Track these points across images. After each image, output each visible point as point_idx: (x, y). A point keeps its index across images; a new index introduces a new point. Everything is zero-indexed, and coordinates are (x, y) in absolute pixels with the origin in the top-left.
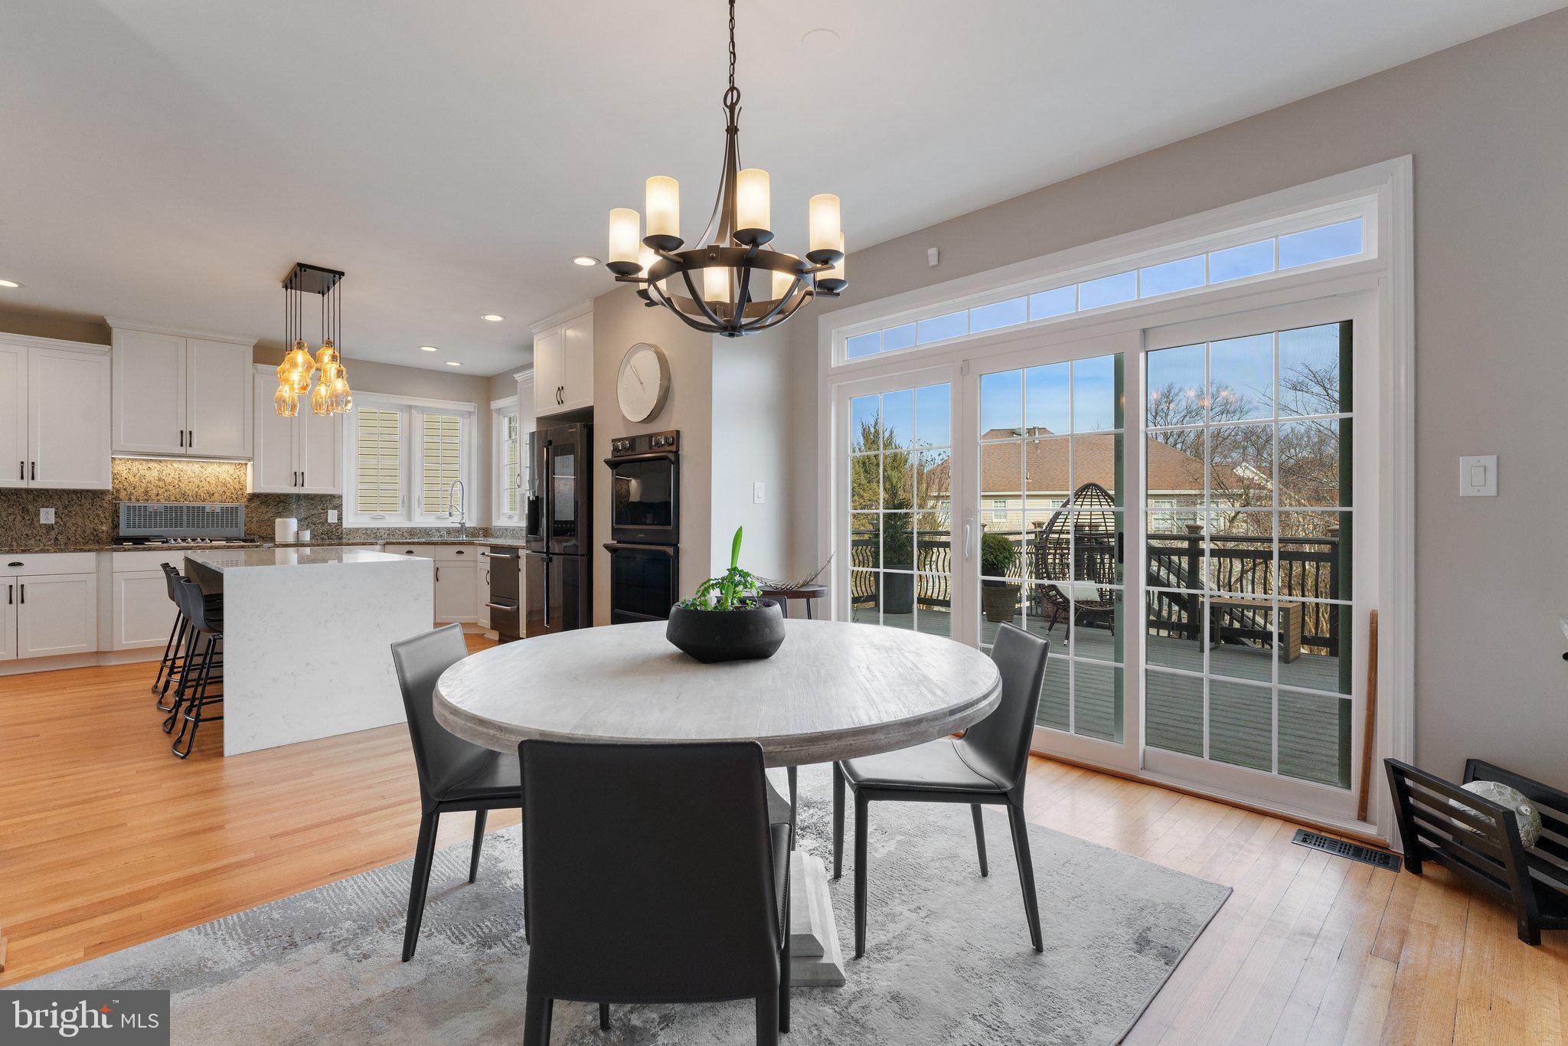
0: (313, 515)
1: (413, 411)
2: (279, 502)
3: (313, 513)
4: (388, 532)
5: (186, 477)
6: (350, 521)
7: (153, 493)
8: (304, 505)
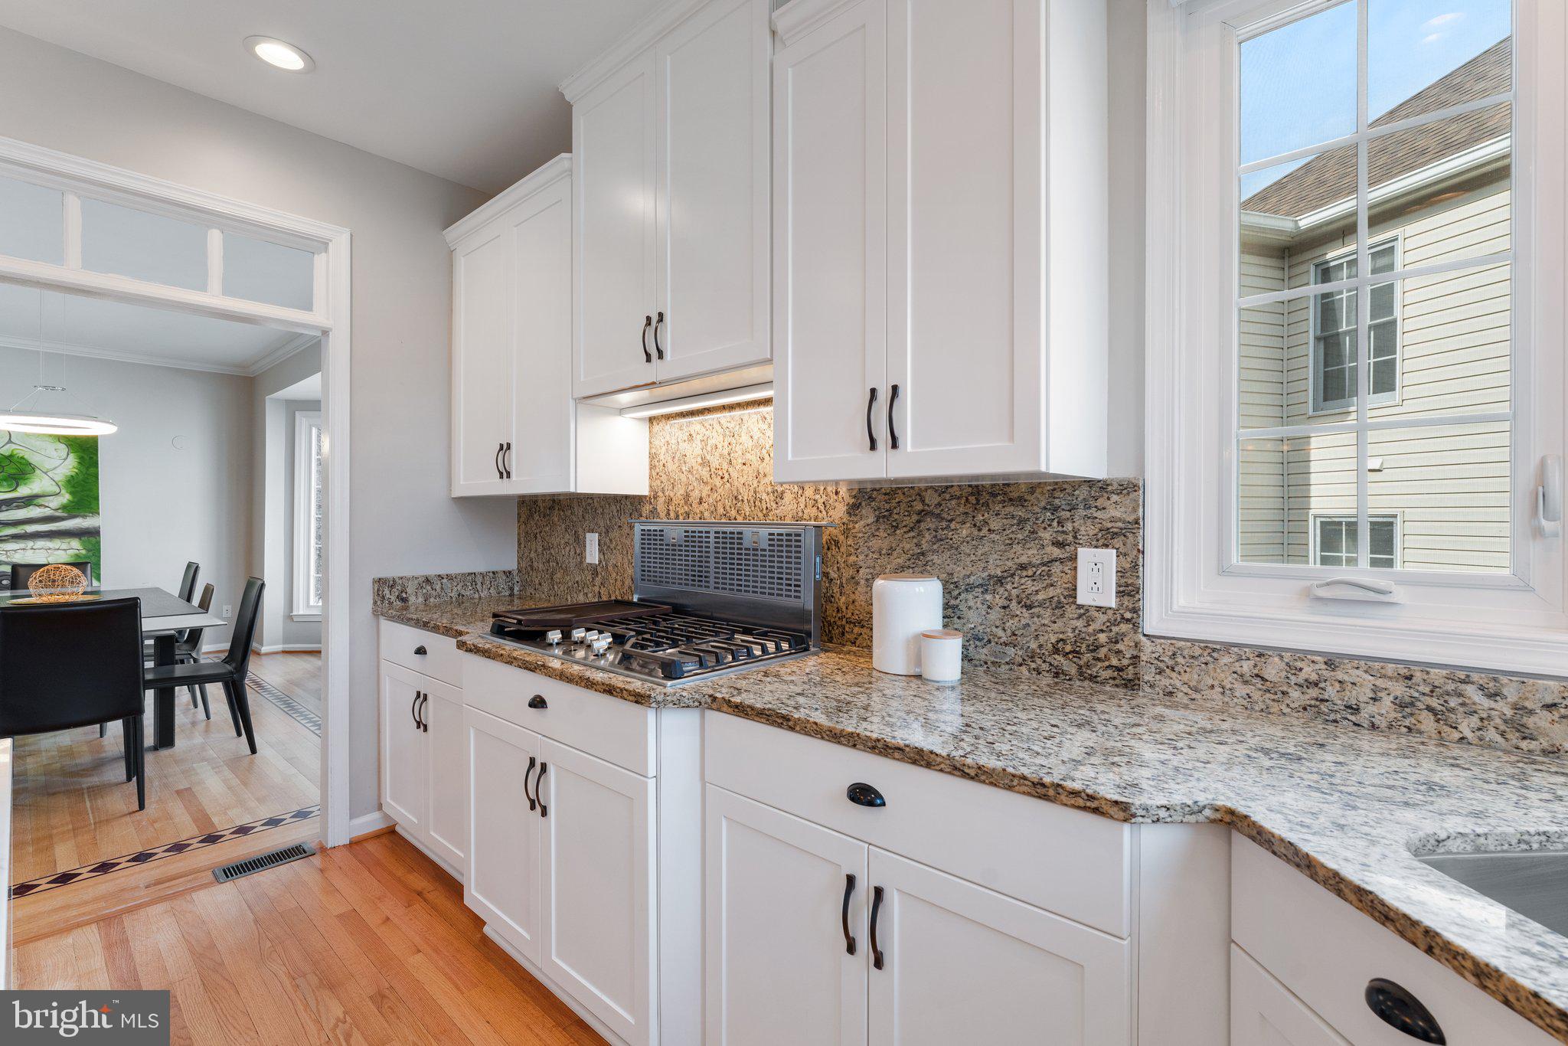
0: (1023, 567)
2: (923, 514)
3: (1024, 559)
4: (1399, 689)
5: (738, 448)
6: (1181, 601)
7: (696, 494)
8: (995, 524)
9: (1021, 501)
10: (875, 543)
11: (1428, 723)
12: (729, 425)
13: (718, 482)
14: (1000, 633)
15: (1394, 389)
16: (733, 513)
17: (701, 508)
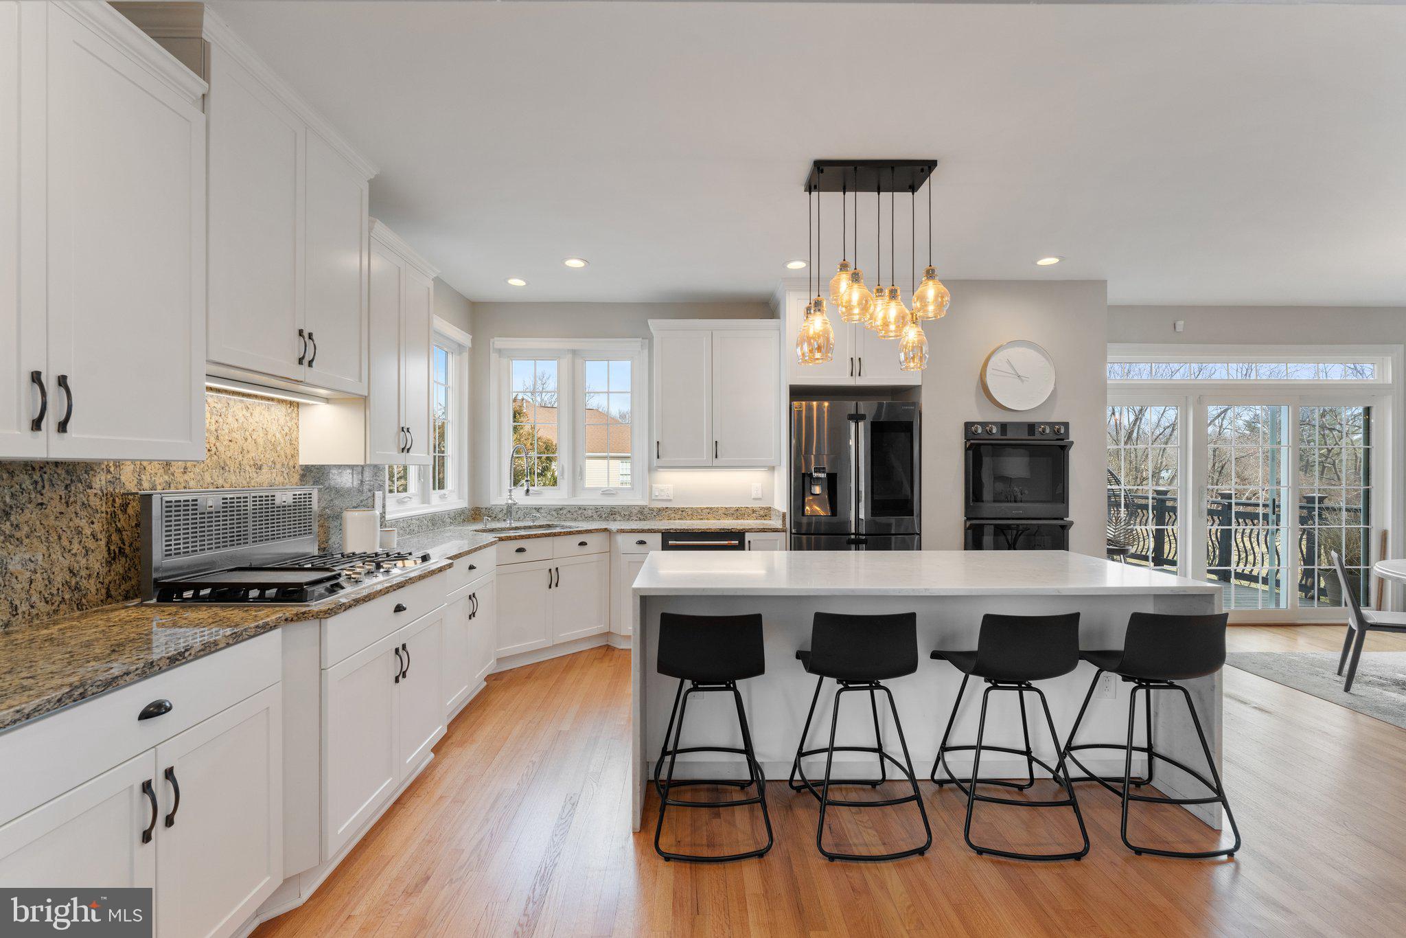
12: (216, 405)
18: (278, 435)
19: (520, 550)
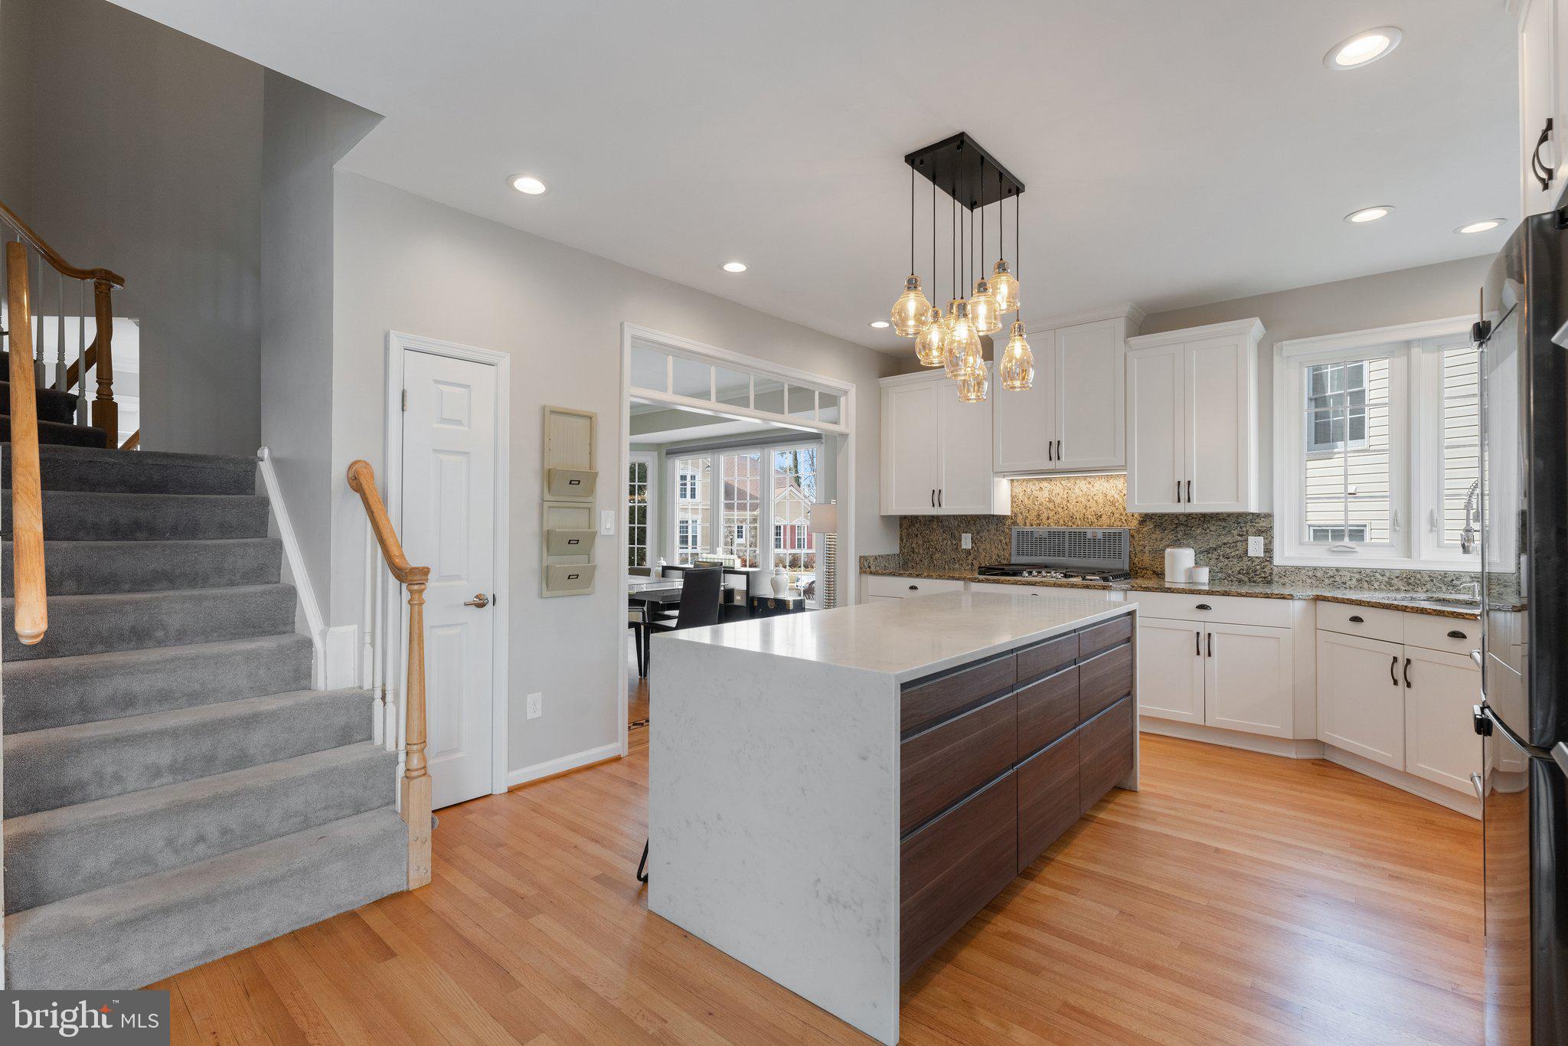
0: (1225, 544)
1: (1415, 351)
2: (1178, 525)
3: (1225, 541)
4: (1358, 576)
5: (1074, 496)
6: (1286, 554)
7: (1044, 516)
8: (1213, 528)
9: (1224, 520)
10: (1154, 536)
11: (1366, 585)
12: (1067, 486)
13: (1060, 510)
14: (1215, 568)
15: (1364, 438)
16: (1070, 524)
17: (1049, 521)
18: (1116, 496)
19: (1356, 619)
